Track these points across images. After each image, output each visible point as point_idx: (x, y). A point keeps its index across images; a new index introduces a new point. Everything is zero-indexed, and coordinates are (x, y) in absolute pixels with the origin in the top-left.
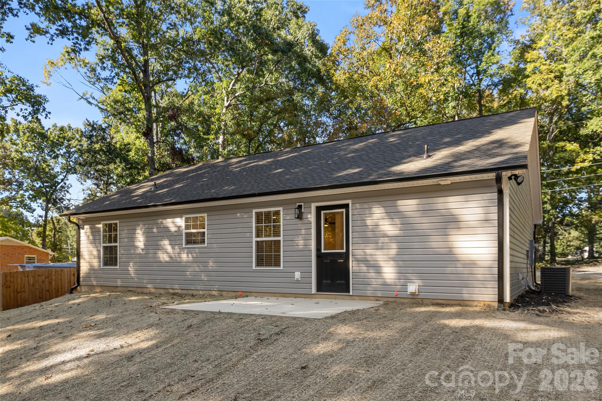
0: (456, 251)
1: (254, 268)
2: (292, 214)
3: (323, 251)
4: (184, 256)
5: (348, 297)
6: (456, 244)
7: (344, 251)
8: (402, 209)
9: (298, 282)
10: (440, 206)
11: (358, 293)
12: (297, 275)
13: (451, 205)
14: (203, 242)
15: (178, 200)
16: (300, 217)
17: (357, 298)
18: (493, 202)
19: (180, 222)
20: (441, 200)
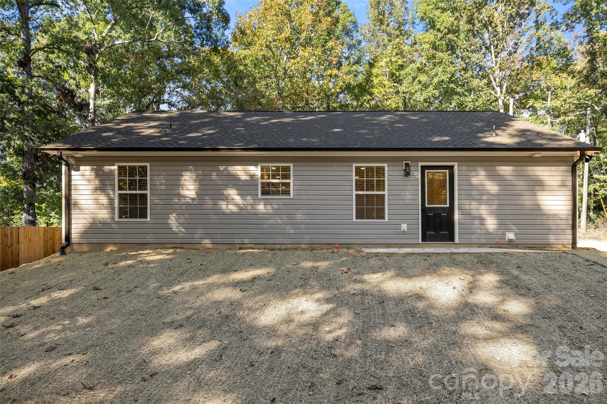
0: (543, 207)
1: (354, 220)
2: (399, 171)
3: (427, 206)
4: (261, 207)
5: (454, 245)
6: (541, 203)
7: (448, 206)
8: (502, 173)
9: (404, 233)
10: (530, 173)
11: (463, 241)
12: (404, 227)
13: (539, 173)
14: (287, 193)
15: (255, 146)
16: (407, 174)
17: (462, 245)
18: (568, 173)
19: (256, 170)
20: (530, 168)
